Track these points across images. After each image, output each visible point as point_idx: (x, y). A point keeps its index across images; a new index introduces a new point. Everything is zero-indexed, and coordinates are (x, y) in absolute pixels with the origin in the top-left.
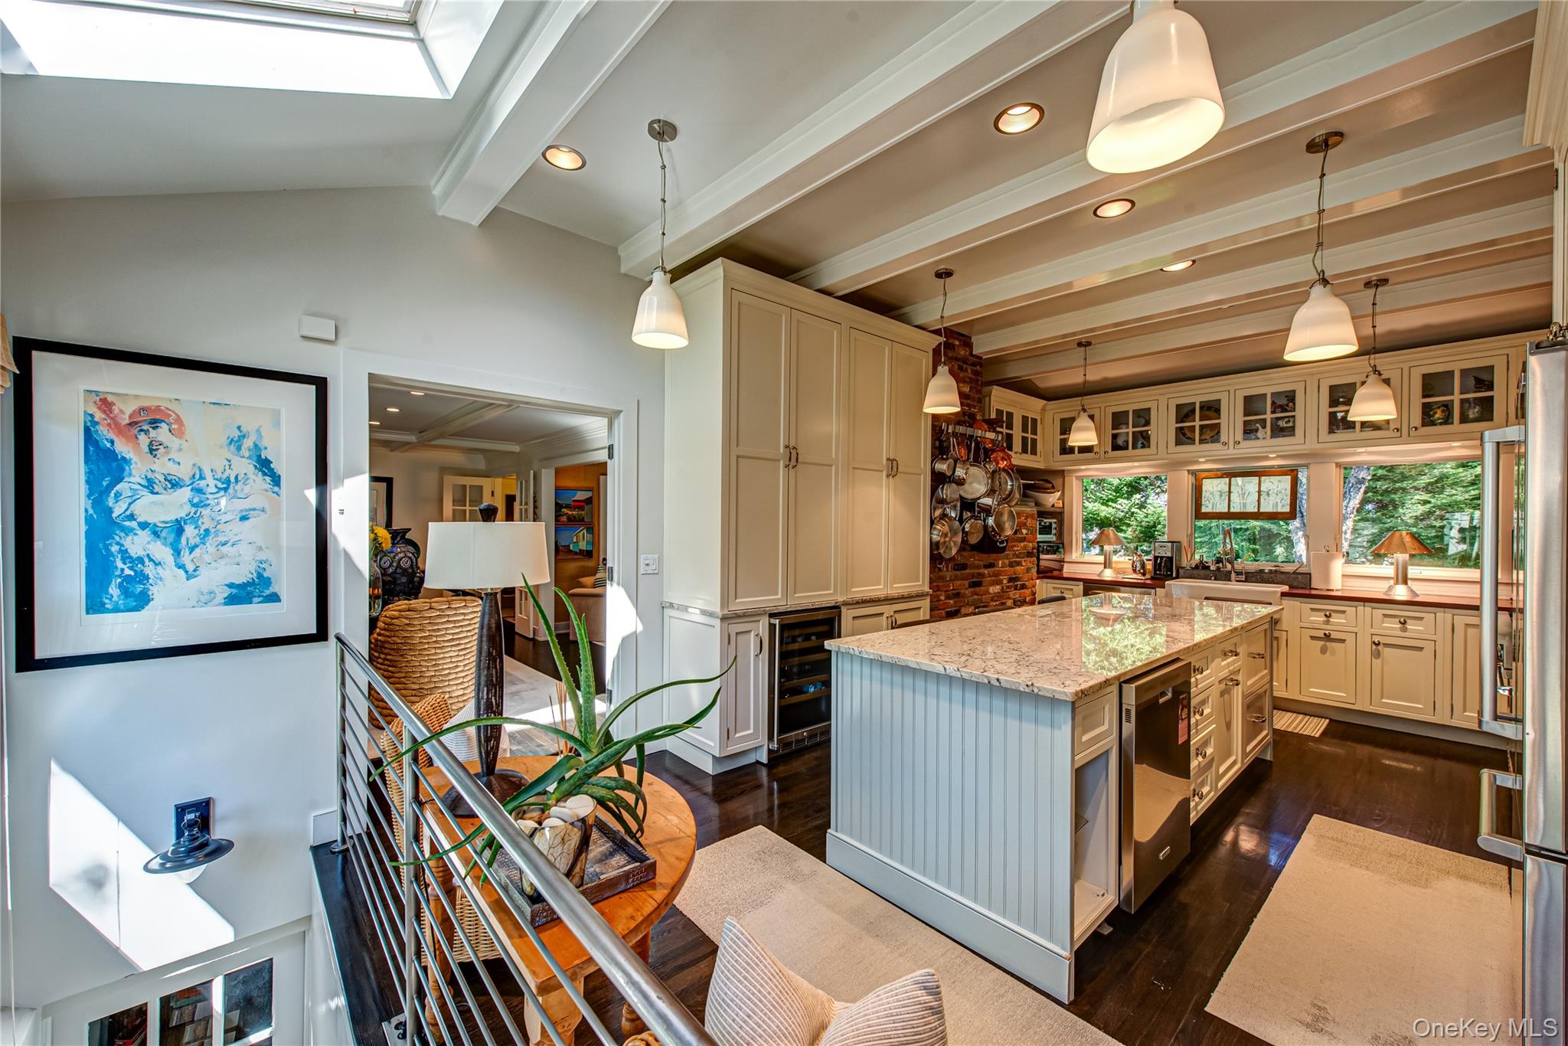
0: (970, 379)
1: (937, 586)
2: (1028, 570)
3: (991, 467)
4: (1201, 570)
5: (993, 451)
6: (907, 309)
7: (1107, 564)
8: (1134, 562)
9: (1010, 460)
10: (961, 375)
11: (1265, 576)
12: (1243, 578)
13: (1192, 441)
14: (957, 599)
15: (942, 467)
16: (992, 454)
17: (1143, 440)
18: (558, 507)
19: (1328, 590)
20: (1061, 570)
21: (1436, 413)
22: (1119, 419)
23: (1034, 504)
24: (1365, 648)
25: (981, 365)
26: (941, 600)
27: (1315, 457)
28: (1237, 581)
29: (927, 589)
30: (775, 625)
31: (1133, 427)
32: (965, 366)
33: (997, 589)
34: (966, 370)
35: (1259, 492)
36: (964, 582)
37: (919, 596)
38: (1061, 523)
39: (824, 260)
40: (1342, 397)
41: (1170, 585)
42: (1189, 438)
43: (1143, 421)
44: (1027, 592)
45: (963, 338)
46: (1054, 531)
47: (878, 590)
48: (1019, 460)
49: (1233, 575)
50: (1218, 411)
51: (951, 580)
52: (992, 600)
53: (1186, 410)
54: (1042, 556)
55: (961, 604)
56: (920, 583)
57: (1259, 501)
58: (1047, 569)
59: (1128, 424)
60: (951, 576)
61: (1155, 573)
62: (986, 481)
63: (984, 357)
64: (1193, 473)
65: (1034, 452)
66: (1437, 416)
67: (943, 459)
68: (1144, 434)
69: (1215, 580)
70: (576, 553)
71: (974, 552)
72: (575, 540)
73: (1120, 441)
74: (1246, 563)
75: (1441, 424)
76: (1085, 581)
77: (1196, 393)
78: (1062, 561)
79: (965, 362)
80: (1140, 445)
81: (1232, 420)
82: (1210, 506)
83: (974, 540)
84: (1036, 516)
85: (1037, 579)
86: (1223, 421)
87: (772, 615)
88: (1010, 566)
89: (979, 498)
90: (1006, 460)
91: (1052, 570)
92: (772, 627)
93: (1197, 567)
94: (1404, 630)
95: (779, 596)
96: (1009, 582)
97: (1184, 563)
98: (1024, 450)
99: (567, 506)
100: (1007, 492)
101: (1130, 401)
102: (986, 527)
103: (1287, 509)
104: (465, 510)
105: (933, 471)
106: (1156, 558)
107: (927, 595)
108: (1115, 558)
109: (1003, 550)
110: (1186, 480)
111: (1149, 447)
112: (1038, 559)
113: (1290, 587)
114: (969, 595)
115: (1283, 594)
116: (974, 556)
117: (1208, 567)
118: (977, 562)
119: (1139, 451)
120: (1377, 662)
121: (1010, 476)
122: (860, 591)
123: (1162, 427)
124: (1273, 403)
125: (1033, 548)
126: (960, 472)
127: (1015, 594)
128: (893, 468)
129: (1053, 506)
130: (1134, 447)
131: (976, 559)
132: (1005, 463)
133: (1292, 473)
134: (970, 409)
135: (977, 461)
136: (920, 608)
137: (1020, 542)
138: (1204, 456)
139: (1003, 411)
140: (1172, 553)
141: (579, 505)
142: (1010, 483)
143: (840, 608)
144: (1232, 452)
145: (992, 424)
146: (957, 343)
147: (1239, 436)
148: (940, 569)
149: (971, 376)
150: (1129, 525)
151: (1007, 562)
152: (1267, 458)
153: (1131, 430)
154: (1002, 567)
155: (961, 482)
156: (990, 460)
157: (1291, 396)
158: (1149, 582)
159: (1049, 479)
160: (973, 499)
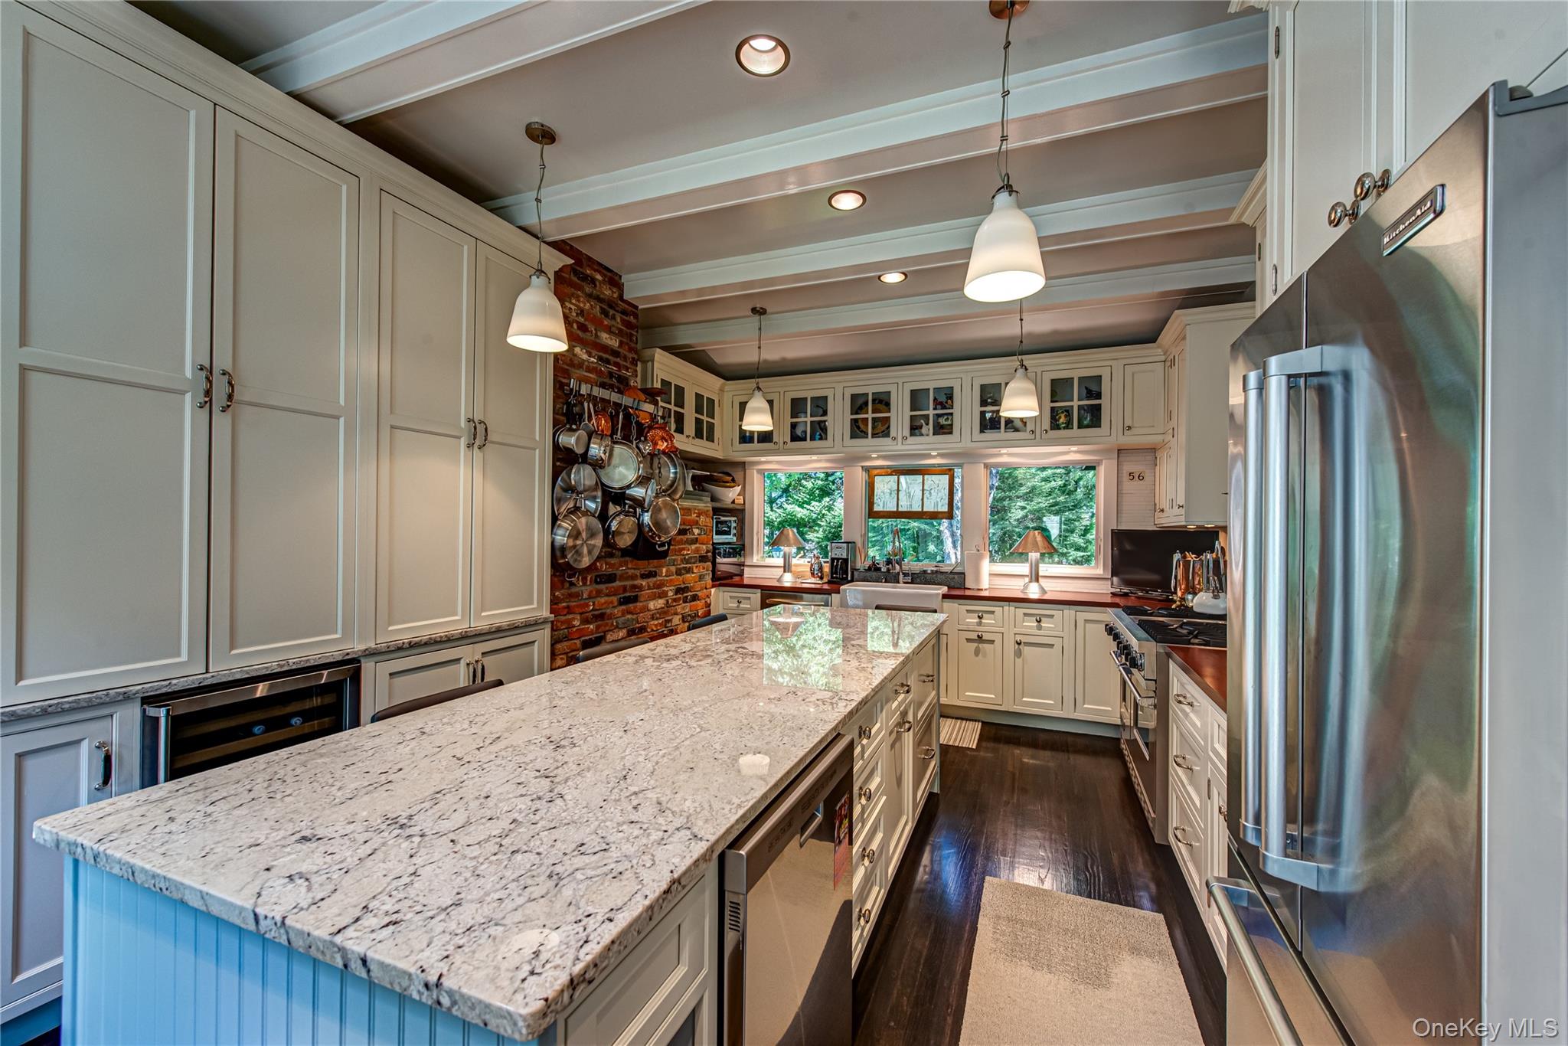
0: (620, 330)
1: (568, 607)
2: (701, 577)
3: (647, 448)
4: (874, 572)
5: (650, 428)
6: (507, 201)
7: (787, 568)
8: (812, 565)
9: (672, 441)
10: (606, 323)
11: (928, 577)
12: (909, 579)
13: (865, 435)
14: (599, 623)
15: (569, 440)
16: (648, 432)
17: (820, 431)
19: (979, 590)
20: (741, 575)
21: (1060, 418)
22: (797, 406)
23: (709, 499)
24: (1010, 647)
25: (636, 316)
26: (574, 626)
27: (968, 457)
28: (905, 583)
29: (545, 613)
30: (157, 719)
31: (811, 416)
32: (612, 312)
33: (661, 603)
34: (614, 318)
35: (923, 490)
36: (611, 598)
37: (526, 626)
38: (741, 523)
39: (300, 38)
40: (990, 398)
41: (845, 590)
42: (862, 431)
43: (821, 411)
44: (700, 604)
45: (609, 274)
46: (733, 531)
47: (453, 623)
48: (685, 443)
49: (901, 576)
50: (888, 404)
51: (590, 597)
52: (653, 618)
53: (860, 401)
54: (719, 560)
55: (607, 628)
56: (535, 606)
57: (922, 499)
58: (724, 575)
59: (806, 413)
60: (591, 592)
61: (832, 577)
62: (636, 465)
63: (640, 307)
64: (867, 469)
65: (711, 438)
66: (1061, 420)
67: (571, 430)
68: (823, 425)
69: (886, 582)
71: (627, 558)
73: (799, 431)
74: (911, 564)
75: (1064, 428)
76: (763, 588)
77: (870, 383)
78: (742, 565)
79: (611, 307)
80: (818, 437)
81: (900, 414)
82: (881, 505)
83: (626, 541)
84: (711, 513)
85: (713, 586)
86: (893, 415)
87: (148, 700)
88: (677, 575)
89: (629, 487)
90: (666, 441)
91: (731, 576)
92: (150, 725)
93: (869, 569)
94: (1039, 628)
95: (184, 658)
96: (676, 594)
97: (859, 565)
98: (699, 434)
100: (669, 482)
101: (808, 387)
102: (640, 526)
103: (945, 509)
105: (556, 446)
106: (833, 560)
107: (545, 621)
108: (794, 561)
109: (665, 554)
110: (860, 477)
111: (826, 439)
112: (714, 563)
113: (949, 588)
114: (620, 614)
115: (945, 596)
116: (626, 563)
117: (879, 569)
118: (630, 572)
119: (817, 443)
120: (1019, 661)
121: (672, 461)
122: (402, 631)
123: (839, 418)
124: (935, 399)
125: (708, 552)
126: (596, 450)
127: (683, 608)
128: (479, 435)
129: (733, 502)
130: (813, 439)
131: (629, 567)
132: (665, 444)
133: (949, 471)
134: (620, 371)
135: (626, 439)
136: (534, 642)
137: (691, 544)
138: (877, 451)
139: (671, 383)
140: (847, 555)
142: (672, 471)
143: (359, 662)
144: (899, 447)
145: (651, 395)
146: (599, 277)
147: (907, 432)
148: (572, 584)
149: (620, 326)
150: (820, 526)
151: (673, 569)
152: (929, 456)
153: (809, 419)
154: (666, 576)
155: (598, 465)
156: (646, 439)
157: (950, 395)
158: (826, 587)
159: (728, 470)
160: (621, 489)
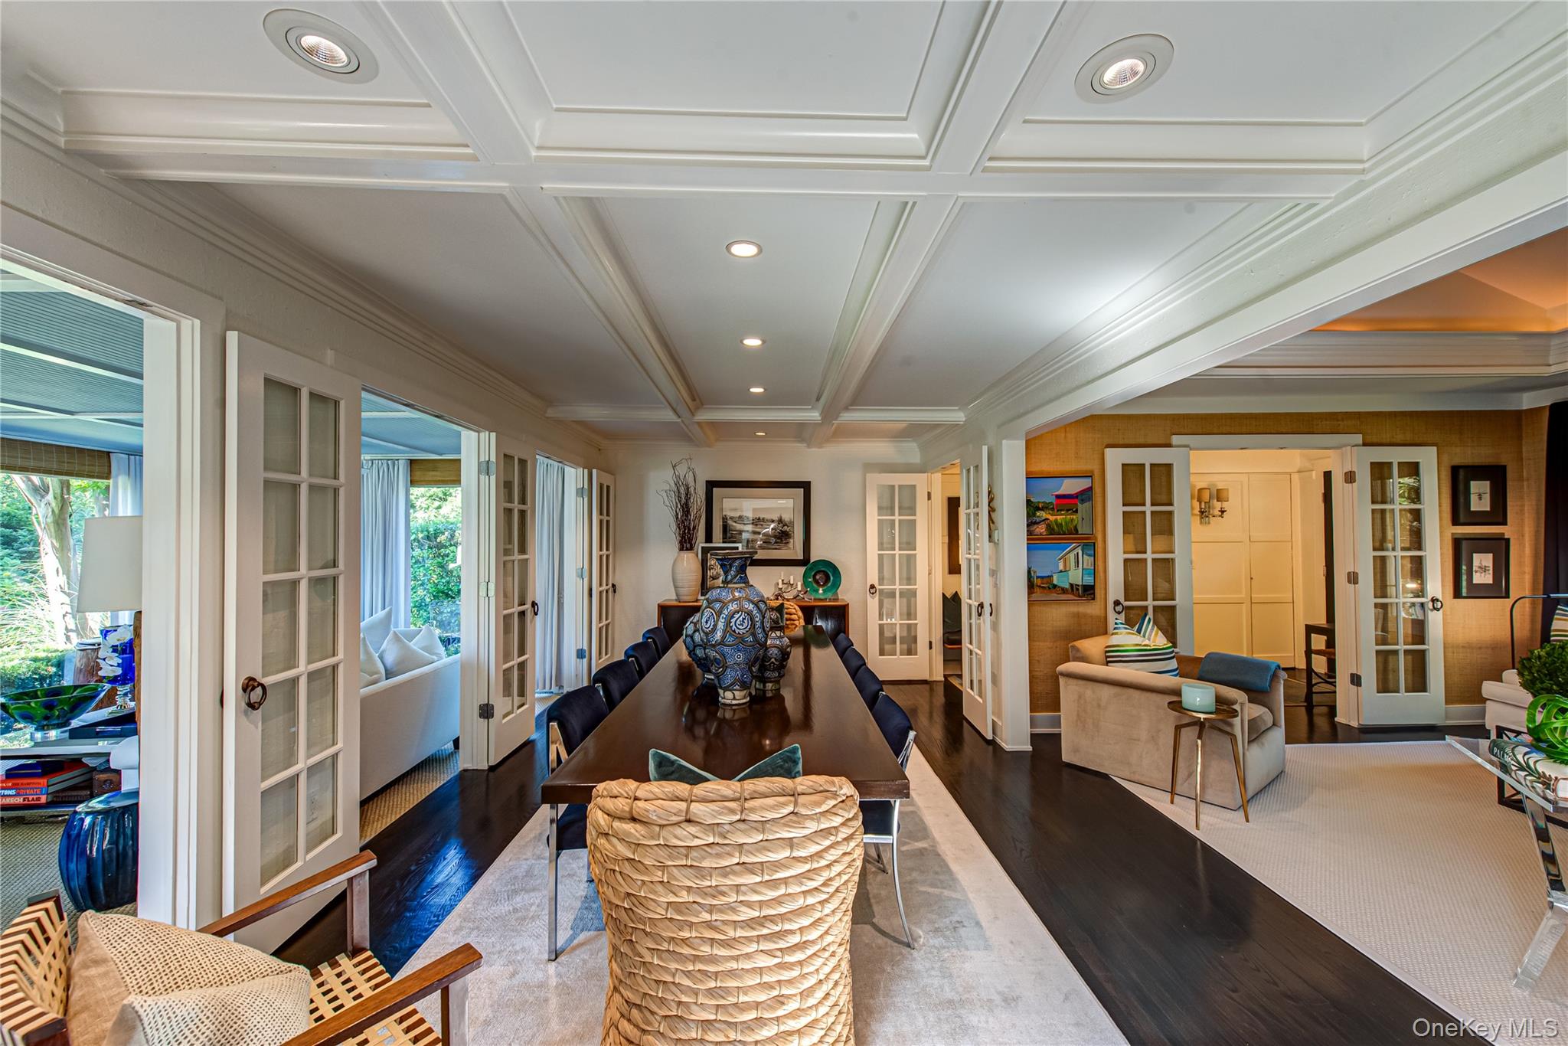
18: (1032, 507)
70: (1064, 591)
72: (1061, 567)
99: (1045, 507)
104: (894, 521)
141: (1067, 502)
